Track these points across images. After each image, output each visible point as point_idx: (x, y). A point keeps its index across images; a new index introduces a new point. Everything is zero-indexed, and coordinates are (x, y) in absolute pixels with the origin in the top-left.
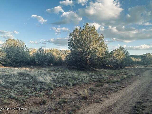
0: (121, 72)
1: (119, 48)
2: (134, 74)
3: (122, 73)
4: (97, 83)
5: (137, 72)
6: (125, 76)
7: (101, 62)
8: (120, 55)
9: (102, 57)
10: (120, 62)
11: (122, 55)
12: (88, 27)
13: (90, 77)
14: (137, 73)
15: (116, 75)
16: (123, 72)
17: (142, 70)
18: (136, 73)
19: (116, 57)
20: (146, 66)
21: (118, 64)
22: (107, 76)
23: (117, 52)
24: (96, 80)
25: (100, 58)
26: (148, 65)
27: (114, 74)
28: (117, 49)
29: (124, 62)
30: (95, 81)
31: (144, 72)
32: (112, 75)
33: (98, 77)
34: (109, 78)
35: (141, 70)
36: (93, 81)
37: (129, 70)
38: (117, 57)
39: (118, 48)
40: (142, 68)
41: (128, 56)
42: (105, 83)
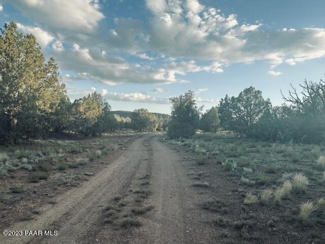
0: (92, 144)
1: (91, 94)
2: (116, 147)
3: (95, 146)
4: (33, 172)
5: (121, 143)
6: (99, 152)
7: (49, 123)
8: (93, 109)
9: (50, 111)
10: (93, 124)
11: (98, 110)
12: (14, 34)
13: (16, 161)
14: (122, 145)
15: (81, 151)
16: (98, 143)
17: (131, 139)
18: (119, 145)
19: (85, 114)
20: (138, 132)
21: (88, 129)
22: (60, 155)
23: (88, 104)
24: (30, 167)
25: (47, 113)
26: (141, 130)
27: (77, 150)
28: (87, 97)
29: (101, 125)
30: (26, 169)
31: (133, 143)
32: (74, 152)
33: (38, 158)
34: (66, 159)
35: (129, 139)
36: (23, 168)
37: (107, 140)
38: (88, 114)
39: (89, 95)
40: (131, 134)
41: (109, 112)
42: (55, 171)
